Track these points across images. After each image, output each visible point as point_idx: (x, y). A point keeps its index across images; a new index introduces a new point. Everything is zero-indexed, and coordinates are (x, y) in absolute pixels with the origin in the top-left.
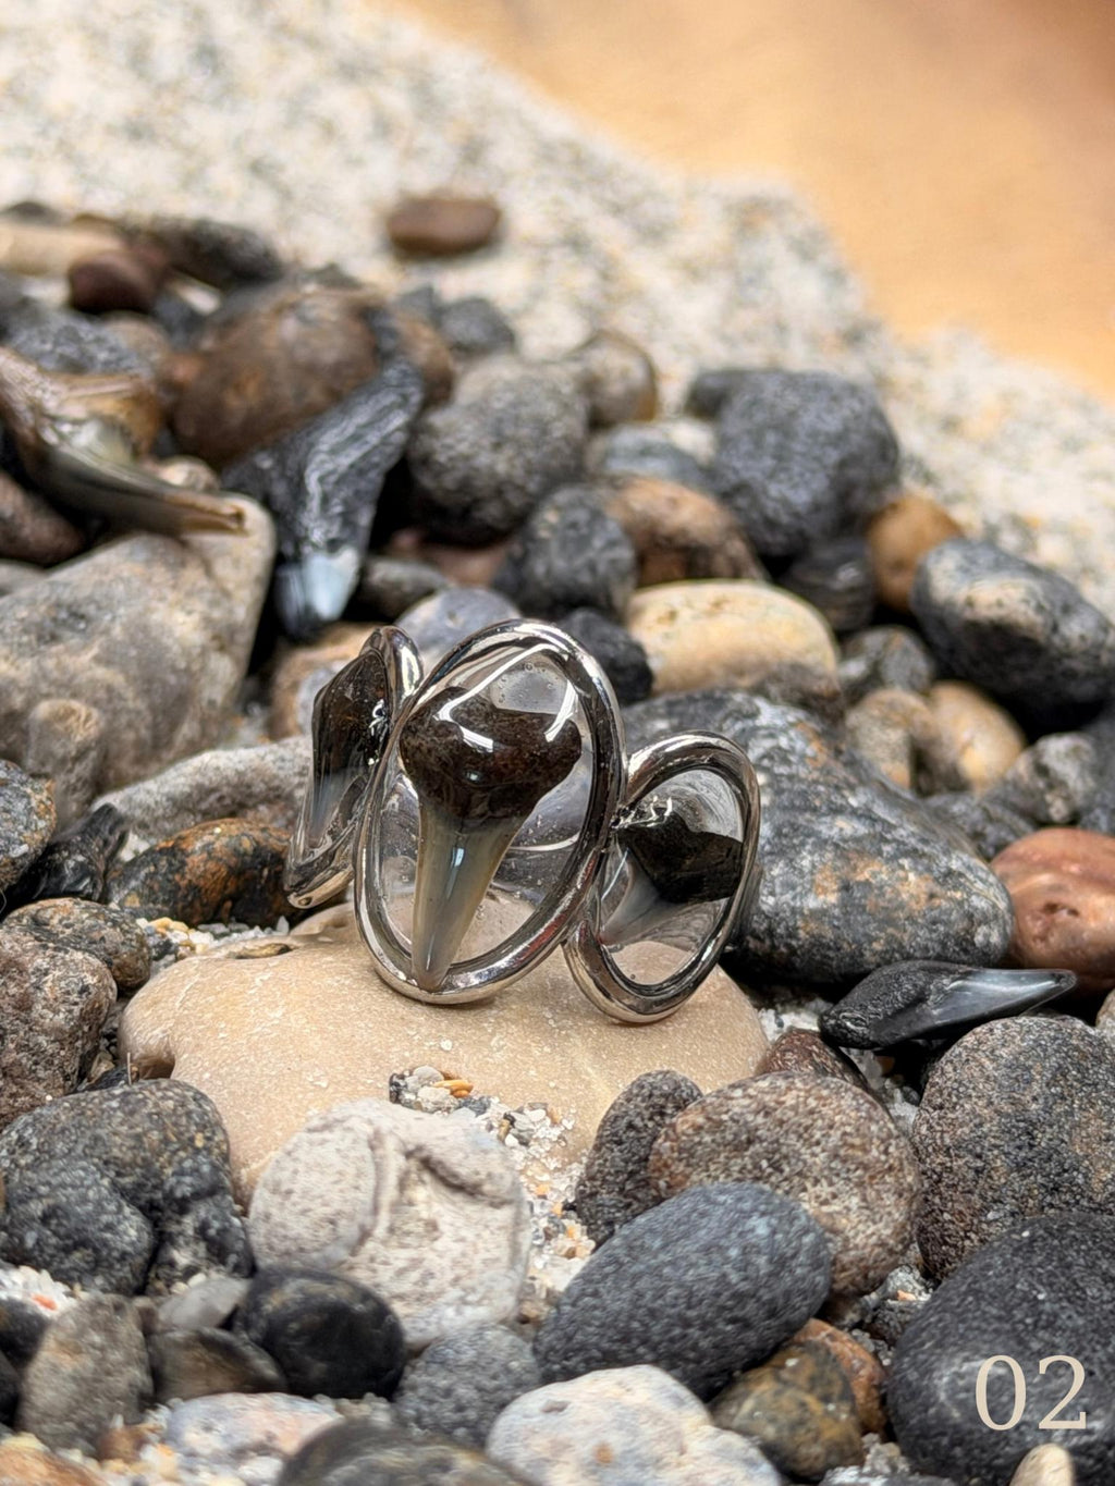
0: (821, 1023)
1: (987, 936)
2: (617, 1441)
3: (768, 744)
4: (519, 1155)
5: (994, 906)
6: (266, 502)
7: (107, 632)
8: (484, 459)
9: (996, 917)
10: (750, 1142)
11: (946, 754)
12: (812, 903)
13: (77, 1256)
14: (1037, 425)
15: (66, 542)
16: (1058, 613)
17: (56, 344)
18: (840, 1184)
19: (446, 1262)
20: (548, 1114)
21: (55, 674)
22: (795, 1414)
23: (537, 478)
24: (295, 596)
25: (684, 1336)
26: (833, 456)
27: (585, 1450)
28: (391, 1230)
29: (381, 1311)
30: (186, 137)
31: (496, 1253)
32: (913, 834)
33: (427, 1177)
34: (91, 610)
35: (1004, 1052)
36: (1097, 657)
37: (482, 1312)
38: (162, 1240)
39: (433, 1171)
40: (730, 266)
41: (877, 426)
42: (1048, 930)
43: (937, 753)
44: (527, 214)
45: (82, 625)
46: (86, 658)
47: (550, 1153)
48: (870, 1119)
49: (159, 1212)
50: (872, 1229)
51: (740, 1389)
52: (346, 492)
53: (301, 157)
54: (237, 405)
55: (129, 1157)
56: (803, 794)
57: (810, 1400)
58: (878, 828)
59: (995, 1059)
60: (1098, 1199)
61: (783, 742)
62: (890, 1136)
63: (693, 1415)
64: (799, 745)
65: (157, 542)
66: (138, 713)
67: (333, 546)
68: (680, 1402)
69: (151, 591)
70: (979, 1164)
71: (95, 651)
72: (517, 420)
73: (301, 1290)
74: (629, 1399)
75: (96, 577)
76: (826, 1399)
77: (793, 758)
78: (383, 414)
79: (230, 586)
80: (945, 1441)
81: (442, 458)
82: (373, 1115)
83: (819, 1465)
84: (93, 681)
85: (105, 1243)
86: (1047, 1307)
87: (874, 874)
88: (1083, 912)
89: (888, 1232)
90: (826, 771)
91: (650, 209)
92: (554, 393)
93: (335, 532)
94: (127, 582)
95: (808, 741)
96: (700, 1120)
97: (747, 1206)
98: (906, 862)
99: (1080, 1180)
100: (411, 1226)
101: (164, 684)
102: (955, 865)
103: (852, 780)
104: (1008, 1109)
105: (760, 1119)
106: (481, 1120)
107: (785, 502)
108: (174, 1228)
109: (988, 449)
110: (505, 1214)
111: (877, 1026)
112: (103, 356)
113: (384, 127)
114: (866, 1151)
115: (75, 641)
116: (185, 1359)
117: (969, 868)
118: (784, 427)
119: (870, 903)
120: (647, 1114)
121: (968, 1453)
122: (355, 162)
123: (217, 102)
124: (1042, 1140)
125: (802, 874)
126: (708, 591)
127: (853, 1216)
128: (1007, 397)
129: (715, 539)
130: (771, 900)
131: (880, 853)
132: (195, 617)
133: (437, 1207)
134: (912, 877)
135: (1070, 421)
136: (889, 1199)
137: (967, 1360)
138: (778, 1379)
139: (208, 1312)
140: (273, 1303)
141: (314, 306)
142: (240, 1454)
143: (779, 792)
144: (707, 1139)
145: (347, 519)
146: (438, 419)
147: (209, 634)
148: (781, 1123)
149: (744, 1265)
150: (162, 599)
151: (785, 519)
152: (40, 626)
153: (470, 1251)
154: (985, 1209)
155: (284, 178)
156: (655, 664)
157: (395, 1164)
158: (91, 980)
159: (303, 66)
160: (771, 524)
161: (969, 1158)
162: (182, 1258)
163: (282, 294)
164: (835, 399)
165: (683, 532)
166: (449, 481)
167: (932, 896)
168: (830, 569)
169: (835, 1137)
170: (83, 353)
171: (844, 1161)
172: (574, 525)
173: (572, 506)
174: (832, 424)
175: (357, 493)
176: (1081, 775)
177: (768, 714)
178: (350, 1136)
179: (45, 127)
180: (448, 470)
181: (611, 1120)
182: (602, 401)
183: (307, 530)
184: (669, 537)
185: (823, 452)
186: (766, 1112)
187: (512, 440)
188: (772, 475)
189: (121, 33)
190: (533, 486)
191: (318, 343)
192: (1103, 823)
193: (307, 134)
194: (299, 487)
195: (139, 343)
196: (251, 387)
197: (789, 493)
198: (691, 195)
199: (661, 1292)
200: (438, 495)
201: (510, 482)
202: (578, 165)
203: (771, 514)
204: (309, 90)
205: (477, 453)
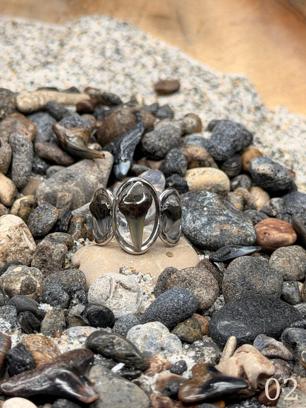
0: (209, 257)
1: (250, 239)
2: (149, 335)
3: (208, 201)
4: (144, 283)
5: (252, 233)
6: (112, 153)
7: (77, 180)
8: (157, 143)
9: (252, 235)
10: (185, 280)
11: (251, 202)
12: (214, 234)
13: (55, 301)
15: (71, 162)
16: (277, 172)
17: (70, 121)
18: (202, 288)
19: (123, 303)
20: (150, 275)
21: (66, 188)
22: (188, 331)
23: (169, 146)
24: (118, 171)
25: (166, 316)
26: (232, 140)
27: (142, 336)
28: (113, 297)
29: (109, 311)
30: (112, 68)
31: (133, 301)
32: (236, 219)
33: (121, 287)
34: (74, 175)
35: (240, 263)
36: (285, 181)
37: (130, 312)
38: (71, 298)
39: (122, 286)
40: (231, 93)
41: (244, 133)
42: (264, 238)
43: (249, 201)
44: (185, 84)
45: (72, 178)
46: (72, 185)
47: (150, 283)
48: (209, 276)
49: (71, 293)
50: (208, 297)
51: (178, 326)
52: (128, 150)
53: (137, 72)
54: (108, 132)
55: (66, 283)
56: (214, 212)
57: (191, 328)
58: (229, 218)
59: (238, 264)
60: (258, 291)
61: (212, 201)
62: (212, 279)
63: (165, 331)
64: (215, 201)
65: (89, 161)
66: (82, 196)
67: (125, 160)
68: (163, 328)
69: (86, 171)
70: (234, 284)
71: (74, 184)
72: (164, 135)
73: (94, 307)
74: (153, 327)
75: (75, 168)
76: (195, 328)
77: (213, 204)
78: (136, 134)
79: (103, 170)
80: (217, 336)
81: (148, 143)
82: (110, 275)
83: (192, 340)
84: (74, 190)
85: (60, 299)
86: (240, 311)
87: (227, 228)
88: (271, 234)
89: (211, 297)
90: (220, 206)
92: (174, 128)
93: (126, 158)
94: (81, 169)
95: (216, 200)
96: (176, 276)
97: (179, 292)
98: (234, 225)
99: (254, 288)
100: (117, 296)
101: (88, 190)
102: (244, 225)
103: (225, 208)
104: (240, 274)
105: (187, 276)
106: (137, 276)
107: (221, 149)
108: (73, 296)
109: (286, 133)
110: (136, 294)
111: (219, 258)
112: (80, 123)
113: (156, 65)
114: (207, 282)
115: (70, 181)
116: (72, 320)
117: (247, 225)
118: (221, 134)
119: (226, 234)
120: (167, 275)
121: (221, 338)
122: (149, 73)
123: (119, 61)
124: (247, 280)
125: (213, 228)
126: (203, 169)
127: (204, 294)
128: (291, 121)
129: (205, 158)
130: (206, 234)
131: (229, 223)
132: (95, 176)
133: (122, 292)
134: (235, 228)
136: (211, 291)
137: (223, 321)
138: (185, 324)
139: (78, 312)
140: (88, 310)
141: (124, 111)
142: (79, 337)
143: (209, 211)
144: (177, 279)
145: (128, 155)
146: (147, 135)
147: (98, 180)
148: (191, 276)
149: (178, 303)
150: (88, 173)
151: (221, 153)
152: (63, 179)
153: (128, 301)
154: (236, 293)
155: (134, 77)
156: (189, 185)
157: (114, 284)
158: (63, 250)
159: (139, 52)
160: (219, 154)
161: (233, 283)
162: (74, 302)
163: (119, 109)
164: (234, 127)
165: (198, 157)
166: (150, 147)
167: (239, 232)
168: (231, 163)
169: (201, 279)
170: (75, 122)
171: (203, 284)
172: (175, 156)
173: (174, 152)
174: (232, 133)
175: (130, 149)
176: (280, 206)
177: (209, 195)
178: (106, 279)
179: (81, 68)
180: (150, 145)
181: (160, 276)
182: (187, 129)
183: (121, 157)
184: (196, 158)
185: (230, 139)
186: (188, 274)
187: (163, 139)
188: (219, 144)
189: (99, 47)
190: (167, 148)
191: (124, 119)
192: (281, 217)
193: (139, 67)
194: (119, 149)
195: (89, 120)
196: (111, 129)
197: (222, 148)
198: (224, 77)
199: (162, 308)
200: (148, 150)
201: (162, 147)
202: (199, 72)
203: (218, 152)
204: (141, 57)
205: (155, 142)
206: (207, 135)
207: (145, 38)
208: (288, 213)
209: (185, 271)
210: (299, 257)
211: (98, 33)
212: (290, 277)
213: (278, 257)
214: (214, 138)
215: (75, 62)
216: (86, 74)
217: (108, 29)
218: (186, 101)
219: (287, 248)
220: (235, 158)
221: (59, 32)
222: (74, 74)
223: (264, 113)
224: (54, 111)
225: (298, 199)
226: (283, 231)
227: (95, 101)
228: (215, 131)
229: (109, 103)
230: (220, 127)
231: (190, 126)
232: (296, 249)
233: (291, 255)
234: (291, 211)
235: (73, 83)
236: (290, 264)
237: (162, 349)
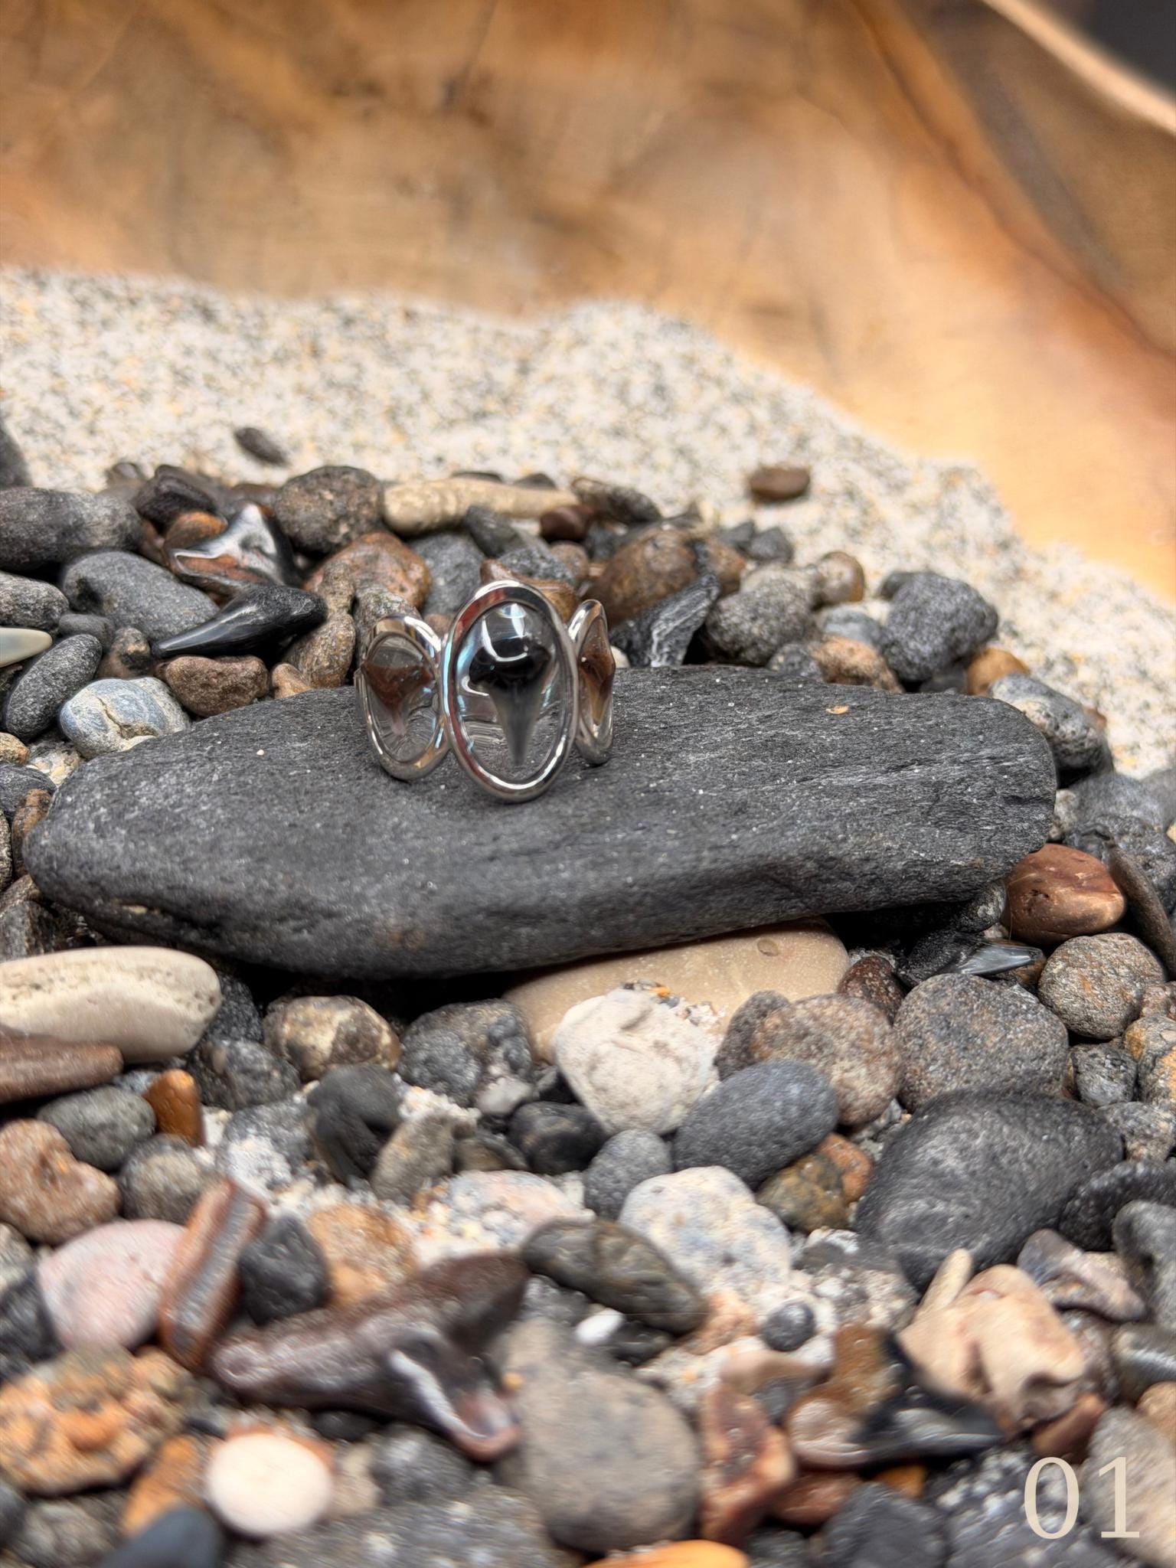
1: (985, 911)
2: (688, 1213)
6: (627, 650)
8: (746, 626)
9: (993, 900)
10: (806, 1035)
14: (1103, 597)
16: (1059, 719)
18: (855, 1061)
20: (712, 1009)
22: (808, 1198)
23: (776, 636)
25: (748, 1150)
26: (947, 626)
27: (670, 1216)
30: (645, 434)
36: (1084, 744)
40: (938, 505)
41: (978, 607)
42: (1032, 905)
44: (824, 478)
47: (709, 1031)
50: (872, 1087)
51: (777, 1180)
52: (672, 642)
53: (706, 446)
54: (621, 591)
57: (818, 1189)
63: (741, 1202)
68: (733, 1190)
72: (767, 605)
74: (703, 1188)
76: (827, 1188)
78: (697, 601)
81: (723, 624)
88: (1052, 896)
89: (882, 1089)
91: (898, 474)
92: (792, 588)
96: (779, 1021)
97: (788, 1076)
105: (811, 1022)
106: (672, 1011)
107: (918, 651)
109: (1074, 611)
112: (544, 565)
113: (753, 429)
114: (871, 1043)
116: (475, 1153)
118: (920, 610)
120: (755, 1016)
122: (735, 448)
123: (663, 416)
127: (862, 1080)
128: (1087, 581)
129: (874, 671)
135: (1120, 596)
136: (883, 1071)
138: (799, 1175)
141: (664, 539)
142: (484, 1210)
144: (782, 1032)
145: (671, 657)
146: (724, 604)
148: (823, 1025)
149: (783, 1112)
151: (917, 660)
155: (696, 457)
159: (713, 395)
160: (910, 664)
163: (651, 531)
164: (952, 593)
165: (856, 667)
166: (727, 638)
169: (854, 1034)
170: (533, 563)
171: (858, 1048)
172: (793, 665)
173: (792, 653)
174: (949, 608)
175: (677, 642)
176: (1068, 814)
179: (567, 430)
180: (727, 631)
181: (736, 1018)
182: (826, 591)
183: (650, 661)
184: (848, 671)
185: (942, 624)
186: (815, 1018)
187: (763, 615)
188: (912, 636)
189: (614, 378)
190: (773, 641)
191: (663, 560)
192: (1076, 842)
193: (711, 433)
194: (648, 636)
195: (569, 557)
196: (626, 583)
197: (919, 646)
198: (921, 466)
199: (736, 1125)
200: (721, 645)
201: (760, 638)
202: (860, 449)
203: (910, 657)
204: (715, 408)
205: (742, 623)
206: (878, 610)
207: (728, 360)
208: (1097, 833)
209: (805, 1008)
210: (1129, 967)
211: (613, 346)
212: (1099, 1024)
213: (1069, 965)
214: (898, 619)
215: (553, 413)
216: (577, 443)
217: (640, 336)
218: (824, 522)
219: (1095, 940)
220: (951, 677)
221: (517, 339)
222: (547, 443)
223: (1018, 558)
224: (483, 532)
225: (1118, 793)
226: (1085, 884)
227: (589, 510)
228: (902, 600)
229: (627, 517)
230: (915, 591)
231: (834, 583)
232: (1122, 942)
233: (1104, 962)
234: (1106, 828)
235: (543, 464)
236: (1101, 986)
237: (729, 1260)
